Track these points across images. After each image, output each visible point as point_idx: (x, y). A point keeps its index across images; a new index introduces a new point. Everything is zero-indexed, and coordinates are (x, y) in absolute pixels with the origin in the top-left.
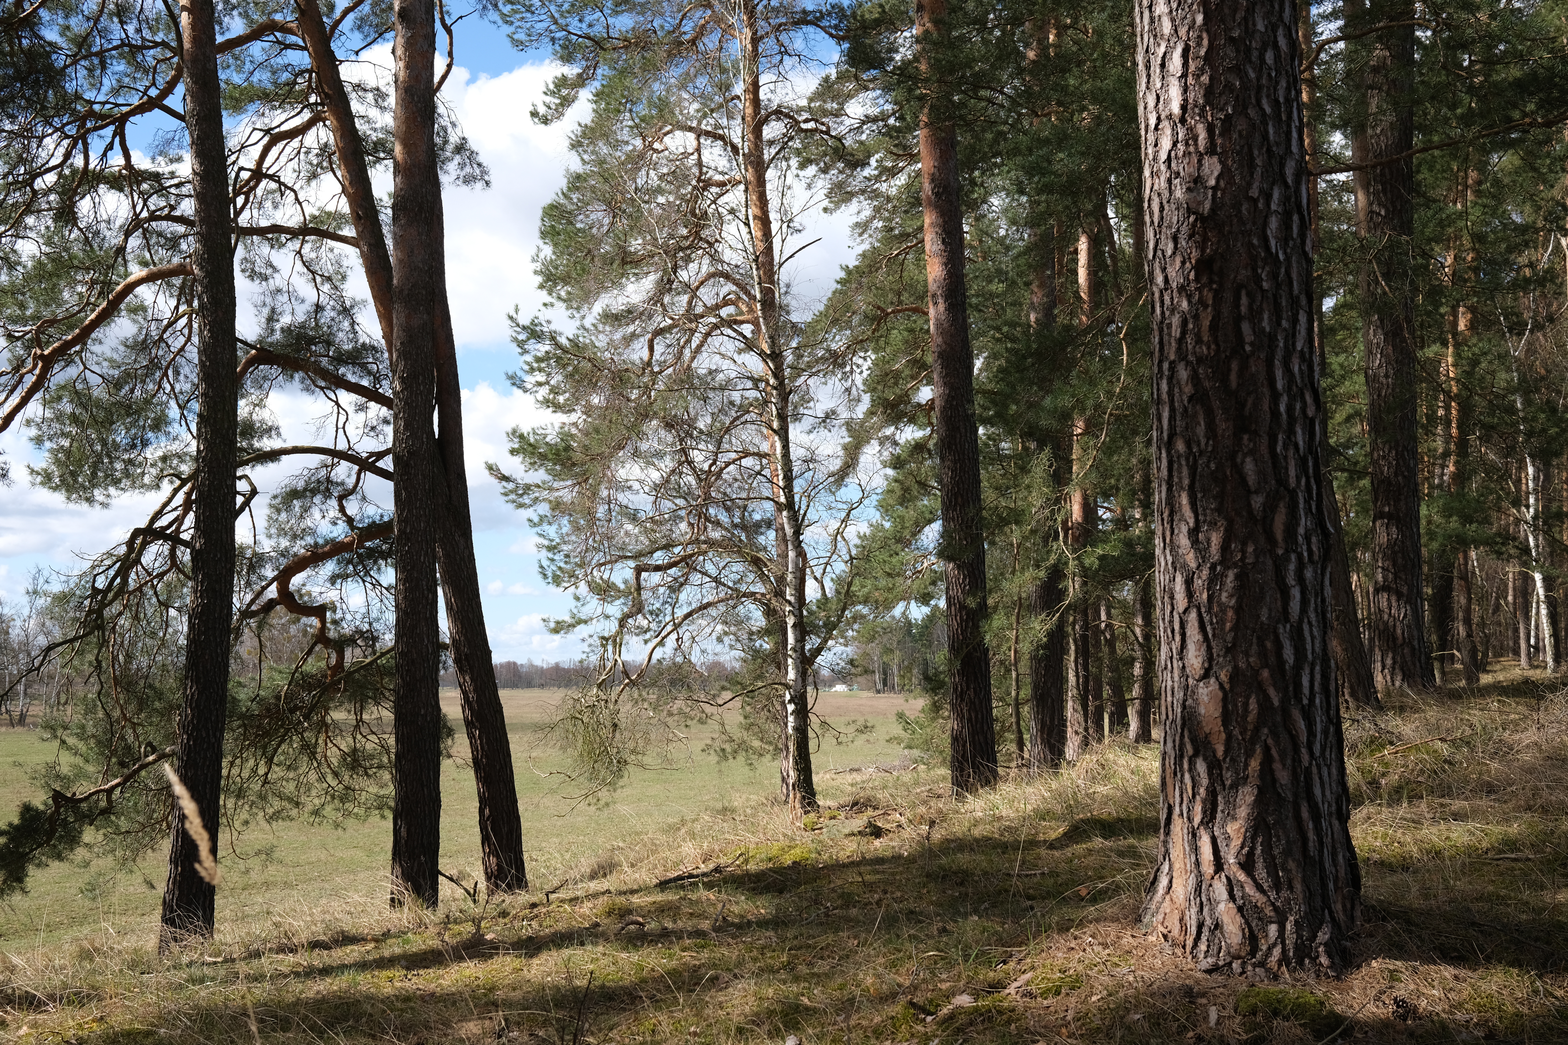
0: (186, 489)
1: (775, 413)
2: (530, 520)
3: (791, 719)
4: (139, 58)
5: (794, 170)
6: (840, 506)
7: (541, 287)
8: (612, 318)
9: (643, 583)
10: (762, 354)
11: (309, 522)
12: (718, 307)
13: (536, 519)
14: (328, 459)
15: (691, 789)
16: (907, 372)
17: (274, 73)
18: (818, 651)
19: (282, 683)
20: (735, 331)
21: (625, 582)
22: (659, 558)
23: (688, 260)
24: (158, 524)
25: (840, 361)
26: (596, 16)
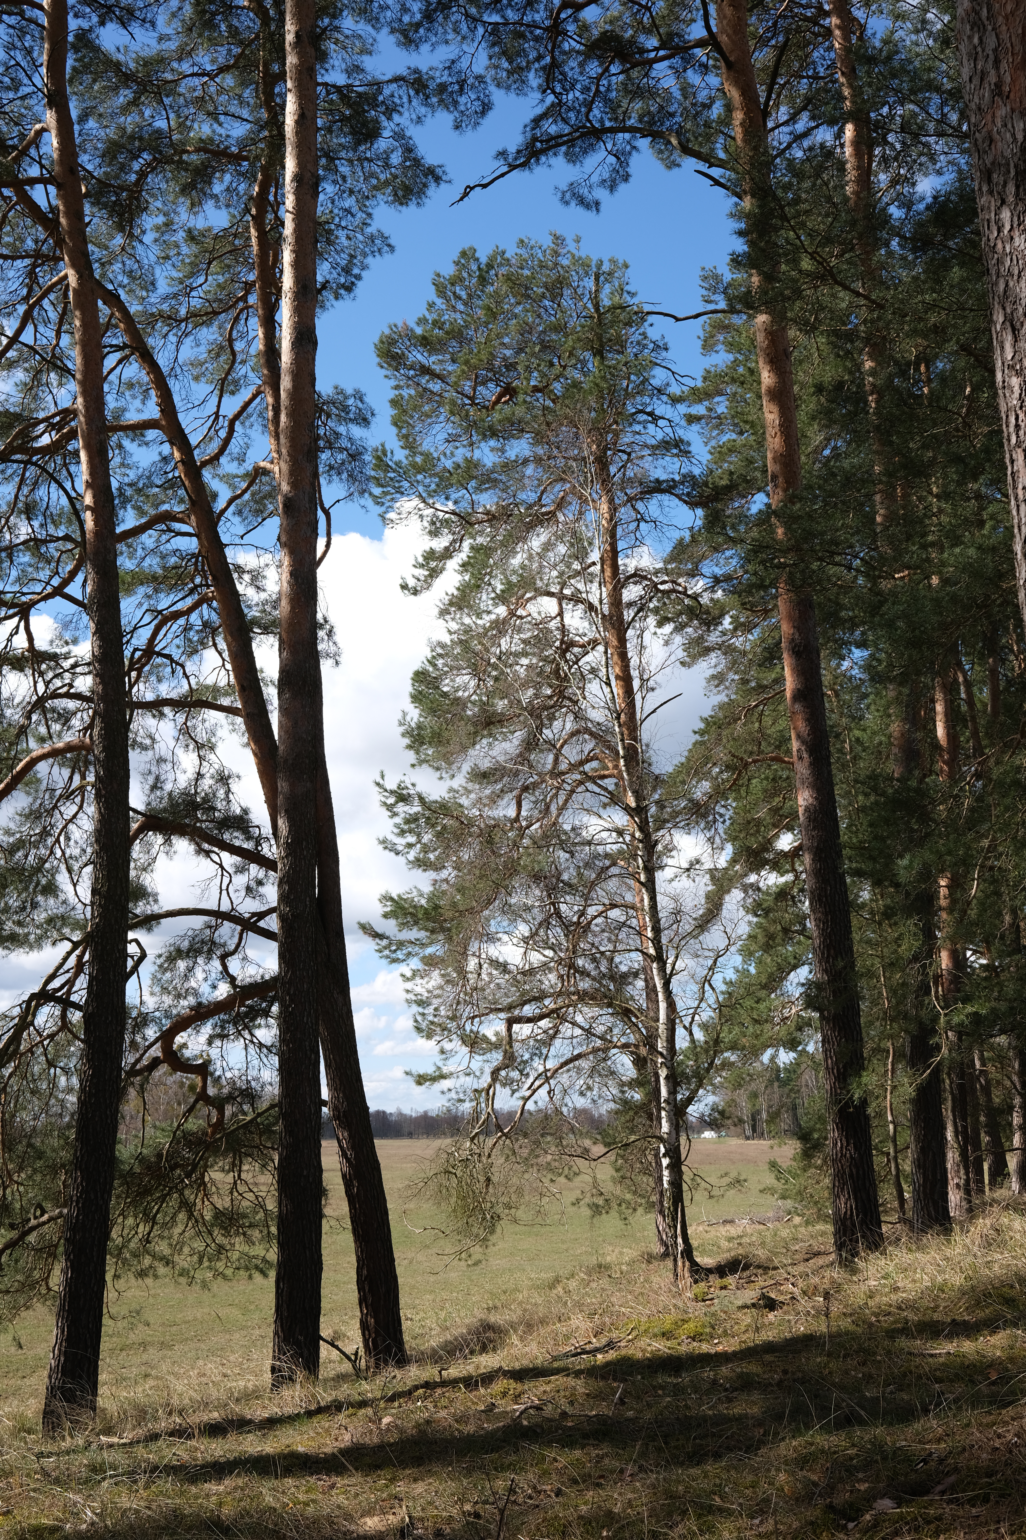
0: (77, 952)
1: (641, 865)
2: (403, 975)
3: (666, 1173)
4: (43, 549)
5: (652, 629)
6: (707, 953)
7: (409, 747)
8: (482, 776)
9: (514, 1036)
10: (627, 809)
11: (193, 984)
12: (582, 763)
13: (409, 974)
14: (213, 921)
15: (563, 1242)
16: (769, 820)
17: (163, 557)
18: (689, 1101)
19: (165, 1142)
20: (600, 786)
21: (497, 1034)
22: (528, 1010)
23: (552, 718)
24: (51, 986)
25: (702, 810)
26: (460, 494)
